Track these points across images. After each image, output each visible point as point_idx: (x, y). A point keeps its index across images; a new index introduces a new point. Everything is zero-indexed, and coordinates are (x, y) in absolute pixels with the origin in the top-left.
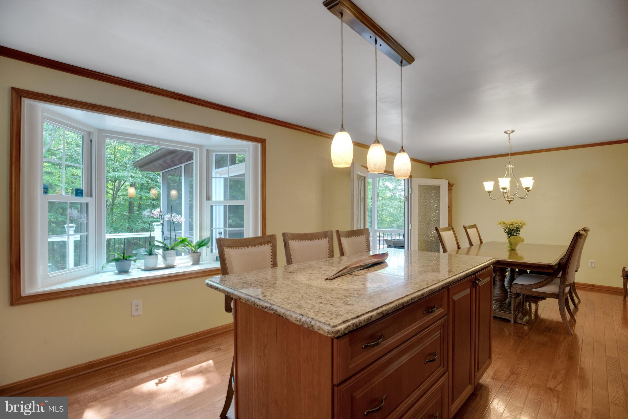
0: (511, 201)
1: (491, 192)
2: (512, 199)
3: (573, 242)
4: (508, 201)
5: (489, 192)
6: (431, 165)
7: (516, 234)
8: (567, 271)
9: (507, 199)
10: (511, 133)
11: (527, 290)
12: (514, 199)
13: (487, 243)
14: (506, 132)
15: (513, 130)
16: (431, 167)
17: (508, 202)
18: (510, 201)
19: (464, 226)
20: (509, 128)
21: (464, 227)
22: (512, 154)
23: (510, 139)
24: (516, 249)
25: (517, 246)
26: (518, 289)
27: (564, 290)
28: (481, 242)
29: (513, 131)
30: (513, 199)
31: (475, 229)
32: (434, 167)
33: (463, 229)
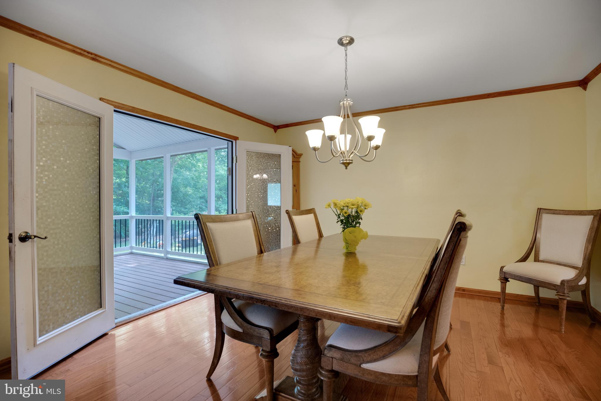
0: (349, 164)
1: (318, 149)
2: (349, 160)
3: (449, 249)
4: (343, 163)
5: (315, 149)
6: (276, 128)
7: (356, 223)
8: (436, 318)
9: (342, 160)
10: (349, 44)
11: (352, 364)
12: (353, 162)
13: (328, 237)
14: (341, 42)
15: (352, 36)
16: (275, 131)
17: (343, 167)
18: (346, 165)
19: (287, 210)
21: (287, 213)
24: (356, 252)
25: (357, 245)
26: (335, 361)
27: (430, 361)
28: (321, 235)
29: (351, 40)
30: (352, 160)
31: (312, 216)
32: (279, 131)
33: (286, 215)
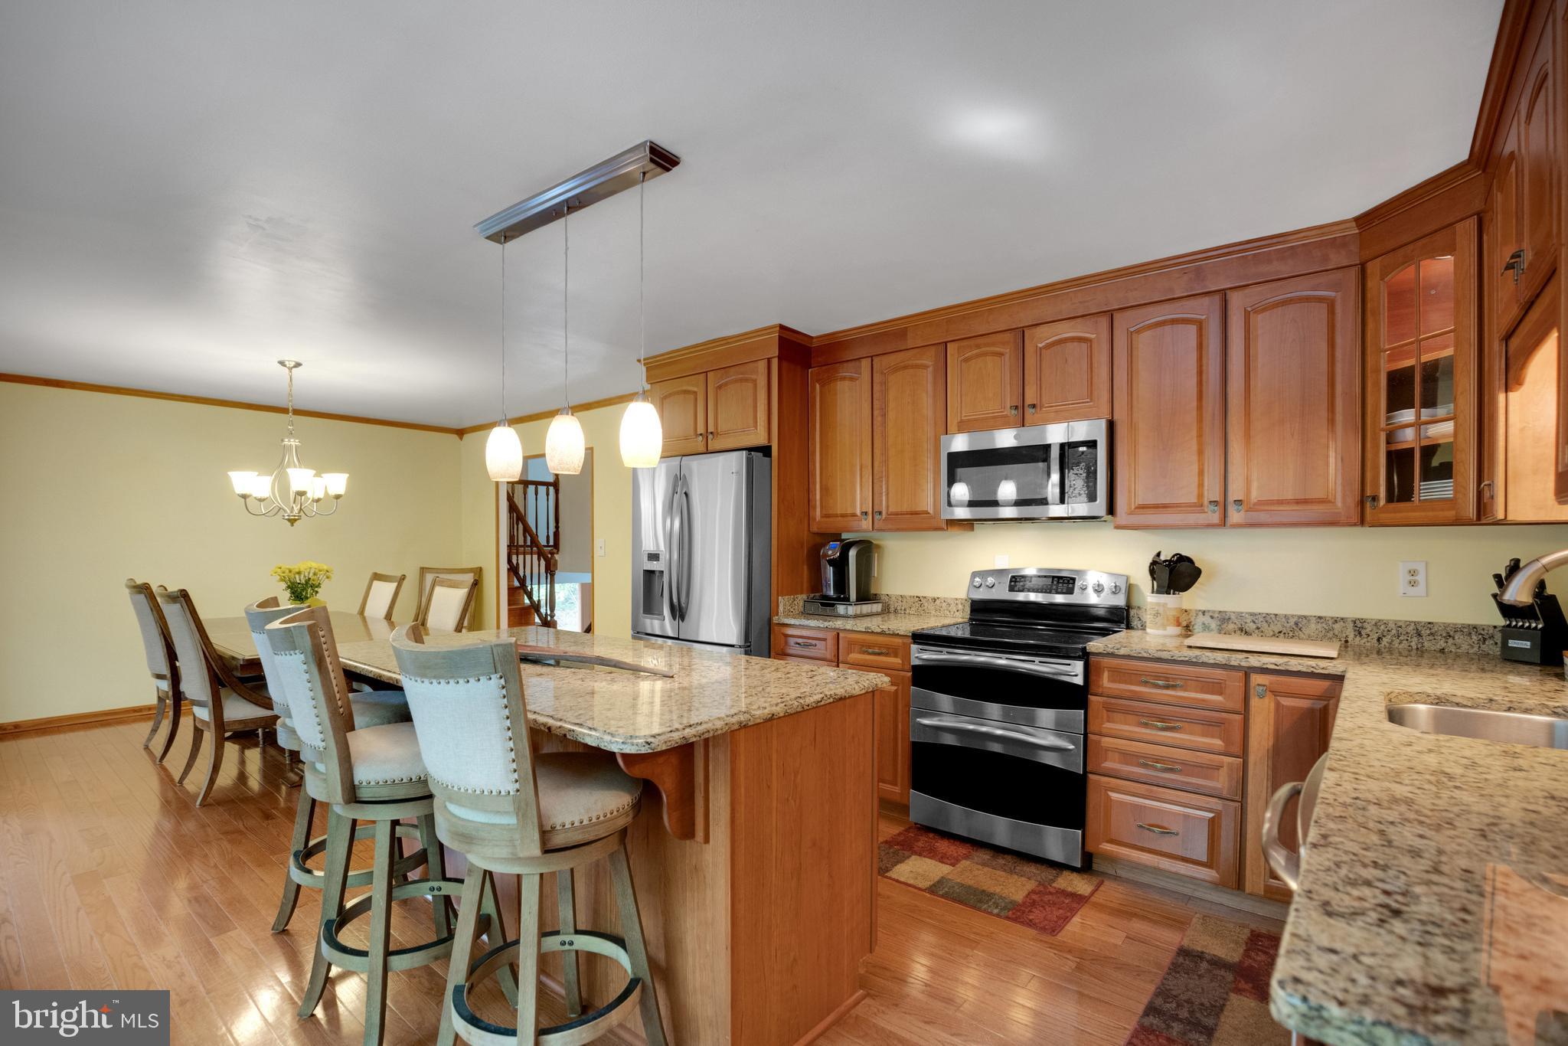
0: (296, 520)
4: (289, 520)
10: (295, 367)
14: (282, 363)
15: (300, 362)
17: (289, 524)
18: (292, 521)
20: (291, 358)
22: (297, 412)
23: (291, 380)
29: (298, 365)
